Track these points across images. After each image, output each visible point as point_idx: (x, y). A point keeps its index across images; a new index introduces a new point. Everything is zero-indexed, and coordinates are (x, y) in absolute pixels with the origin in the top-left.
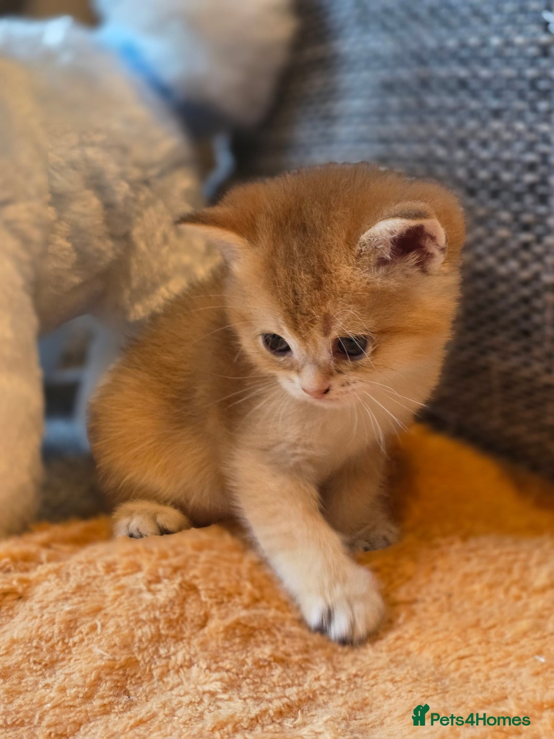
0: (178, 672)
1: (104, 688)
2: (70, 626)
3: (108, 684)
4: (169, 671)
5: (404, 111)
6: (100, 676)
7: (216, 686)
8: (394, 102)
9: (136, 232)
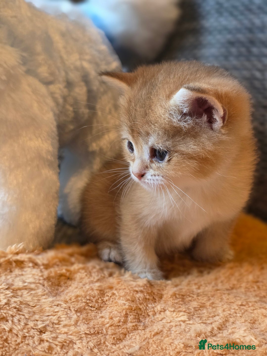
0: (160, 314)
1: (130, 318)
2: (102, 292)
3: (132, 316)
4: (156, 313)
5: (239, 56)
6: (127, 312)
7: (185, 318)
8: (234, 50)
9: (98, 106)
